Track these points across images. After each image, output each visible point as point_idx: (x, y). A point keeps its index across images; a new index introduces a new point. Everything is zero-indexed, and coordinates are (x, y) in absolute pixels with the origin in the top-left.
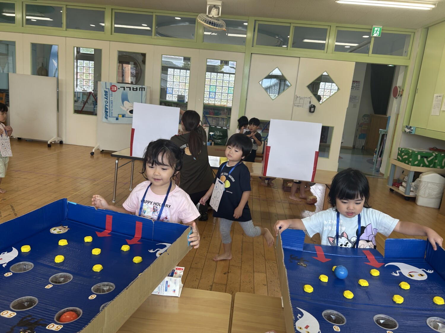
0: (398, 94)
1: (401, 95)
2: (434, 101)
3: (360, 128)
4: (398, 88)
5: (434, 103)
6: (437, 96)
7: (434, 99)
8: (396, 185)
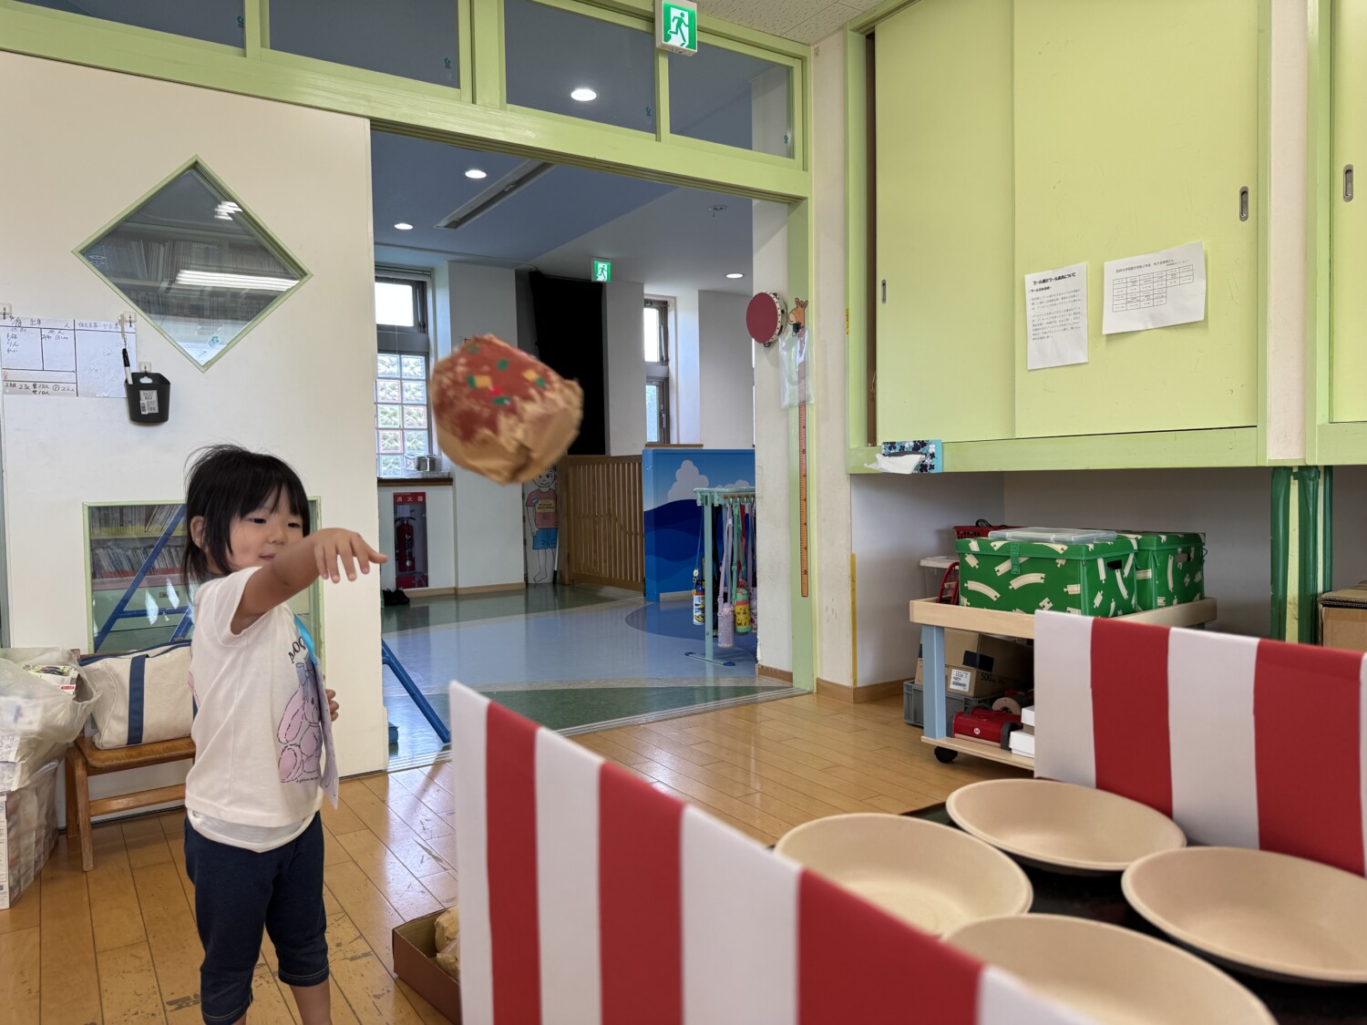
0: (779, 325)
1: (797, 327)
2: (1029, 306)
3: (531, 509)
4: (775, 300)
5: (1030, 312)
6: (1044, 281)
7: (1029, 296)
8: (977, 731)
